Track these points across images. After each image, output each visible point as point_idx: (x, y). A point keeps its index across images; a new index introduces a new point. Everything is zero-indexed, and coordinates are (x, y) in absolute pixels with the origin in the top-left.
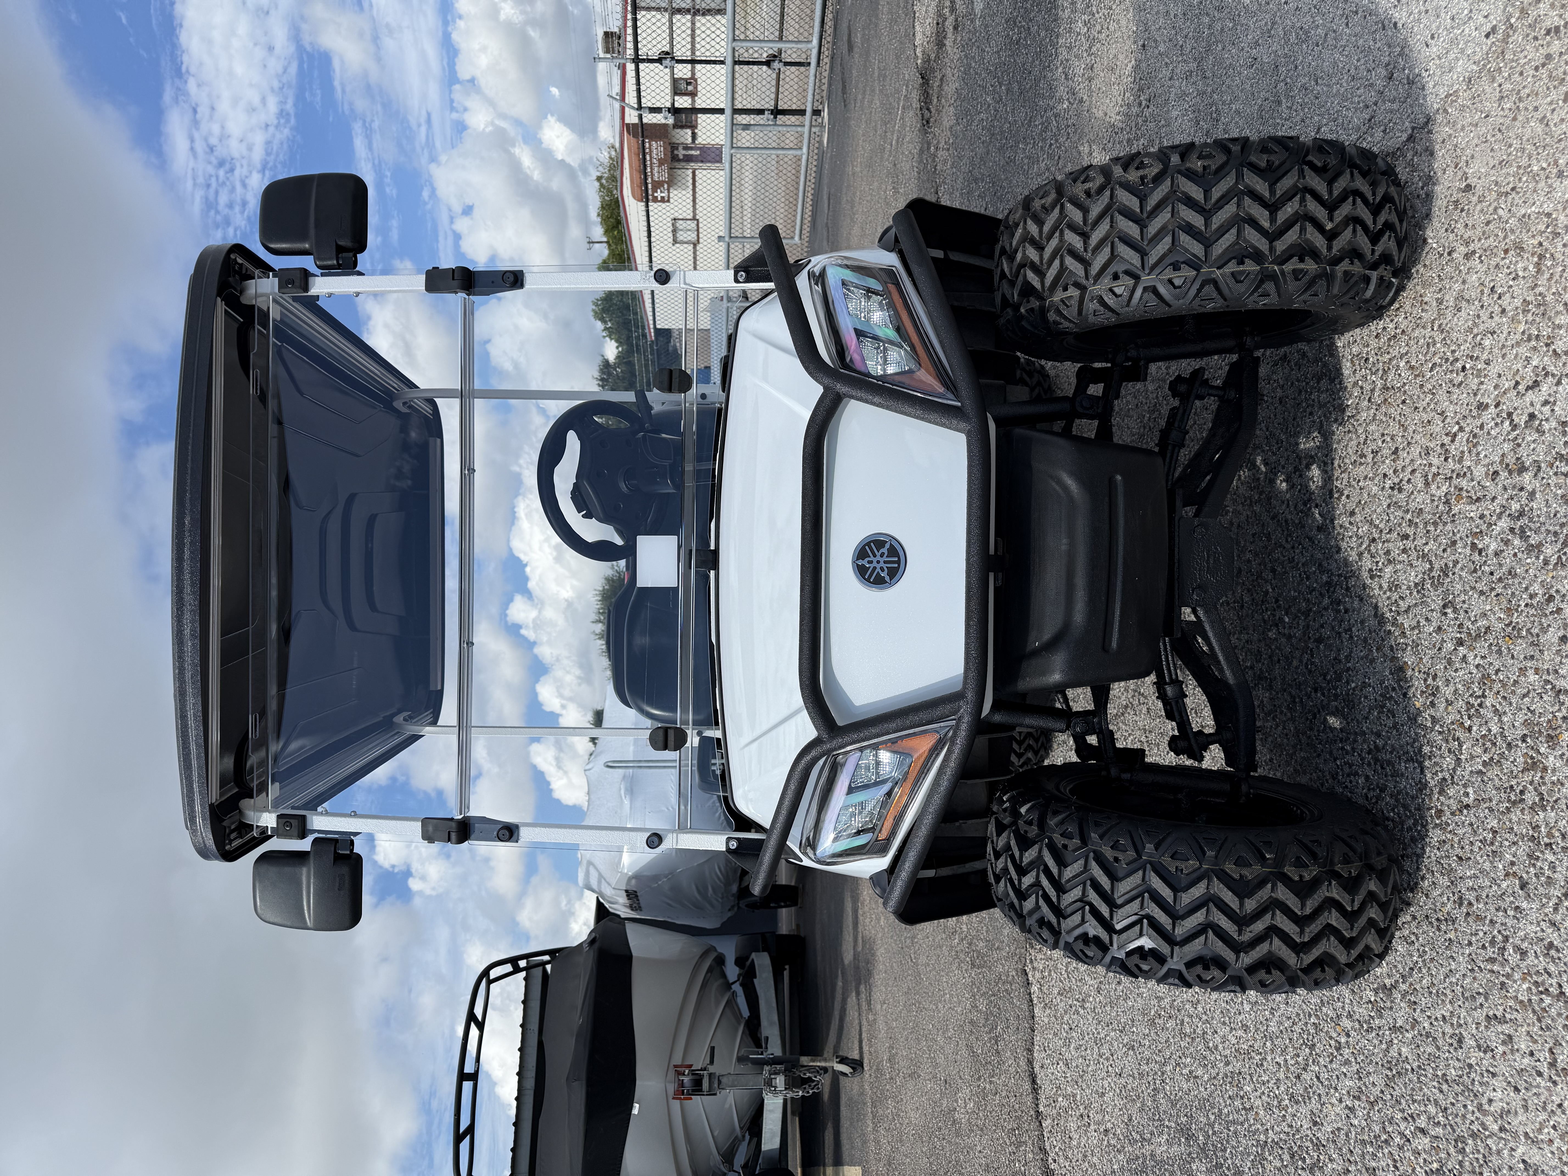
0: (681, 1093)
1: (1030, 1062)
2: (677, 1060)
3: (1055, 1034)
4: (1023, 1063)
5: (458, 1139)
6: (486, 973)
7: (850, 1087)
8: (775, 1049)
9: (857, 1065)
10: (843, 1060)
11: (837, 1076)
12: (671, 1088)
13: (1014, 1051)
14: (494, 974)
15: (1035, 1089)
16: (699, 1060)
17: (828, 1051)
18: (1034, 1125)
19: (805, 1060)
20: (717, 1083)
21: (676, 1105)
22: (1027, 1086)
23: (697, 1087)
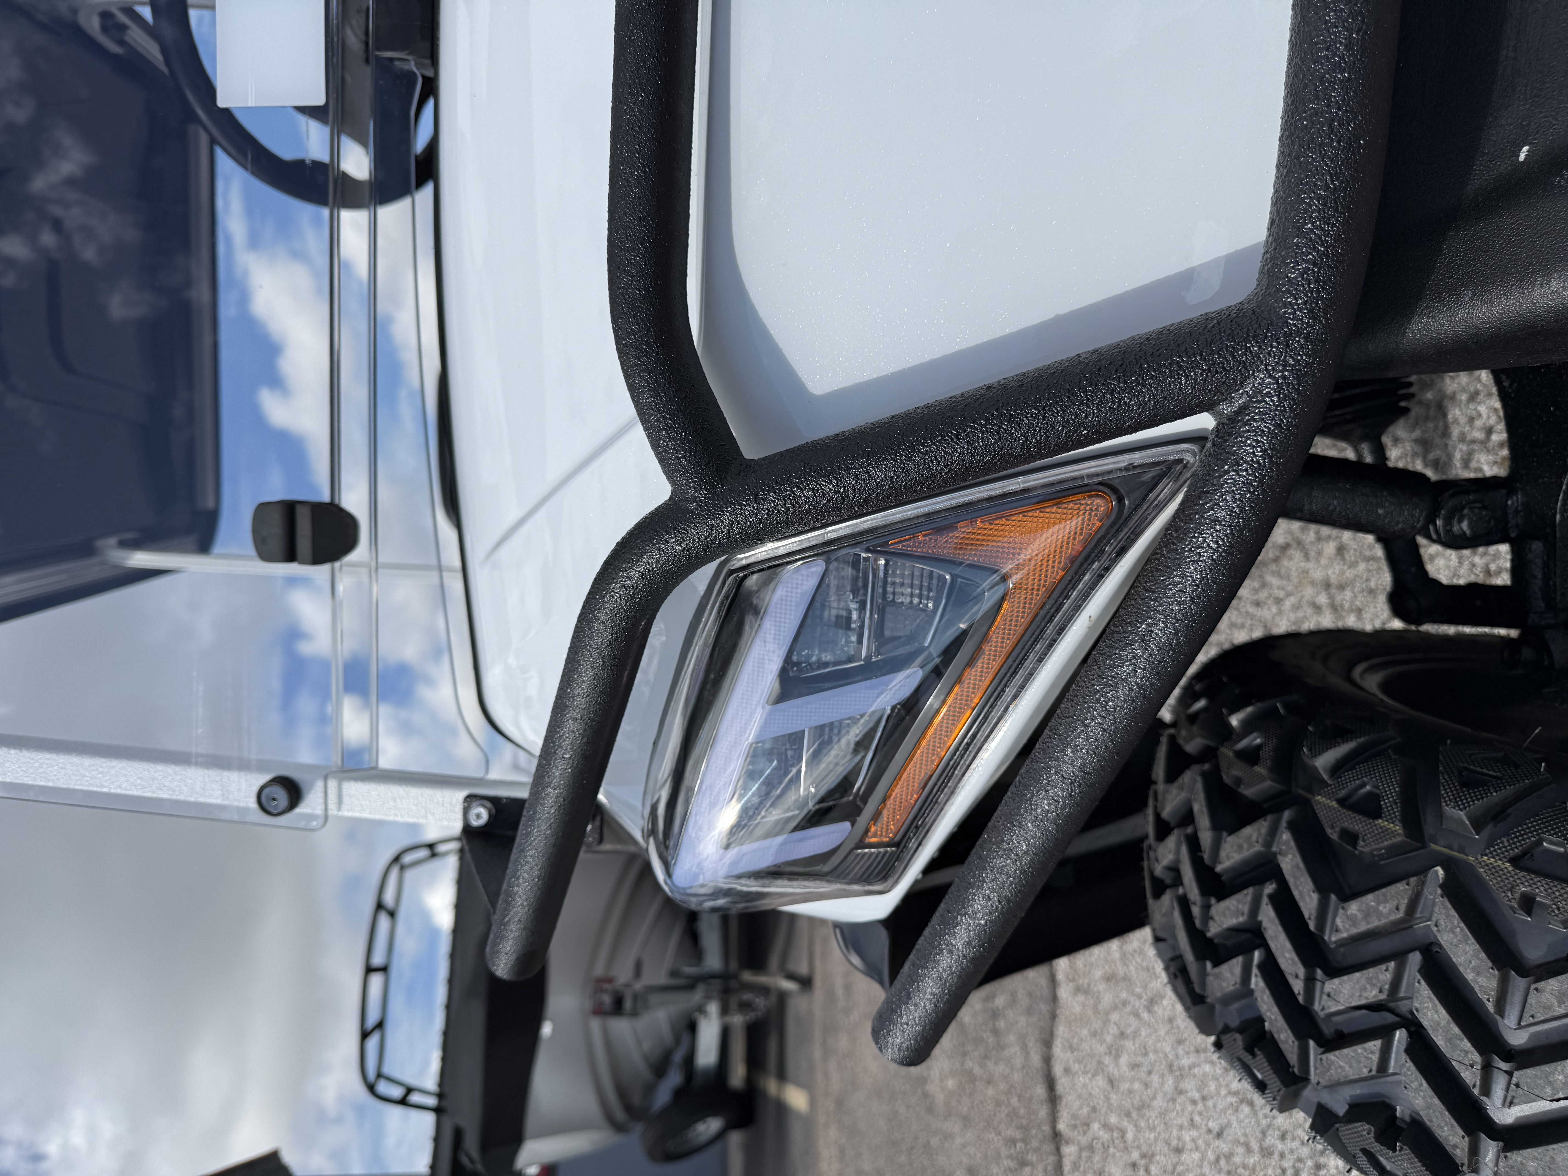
0: (599, 1011)
1: (1047, 1060)
2: (599, 970)
3: (1094, 1034)
4: (1036, 1059)
5: (365, 1035)
6: (397, 859)
7: (798, 1005)
8: (713, 961)
9: (806, 983)
10: (791, 977)
11: (782, 997)
12: (588, 1004)
13: (1022, 1039)
14: (407, 859)
15: (1053, 1098)
16: (623, 974)
17: (774, 961)
18: (1048, 1147)
19: (748, 976)
20: (641, 1003)
21: (595, 1024)
22: (1040, 1091)
23: (618, 1007)
